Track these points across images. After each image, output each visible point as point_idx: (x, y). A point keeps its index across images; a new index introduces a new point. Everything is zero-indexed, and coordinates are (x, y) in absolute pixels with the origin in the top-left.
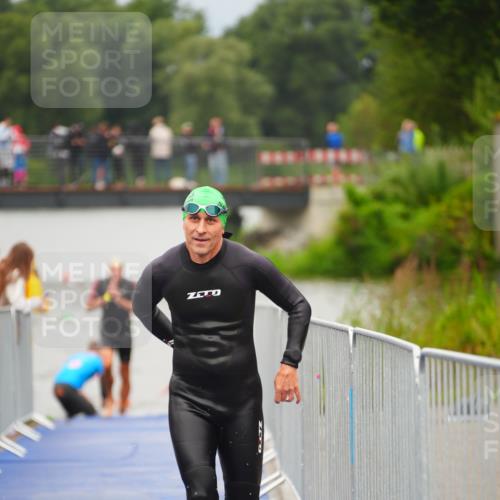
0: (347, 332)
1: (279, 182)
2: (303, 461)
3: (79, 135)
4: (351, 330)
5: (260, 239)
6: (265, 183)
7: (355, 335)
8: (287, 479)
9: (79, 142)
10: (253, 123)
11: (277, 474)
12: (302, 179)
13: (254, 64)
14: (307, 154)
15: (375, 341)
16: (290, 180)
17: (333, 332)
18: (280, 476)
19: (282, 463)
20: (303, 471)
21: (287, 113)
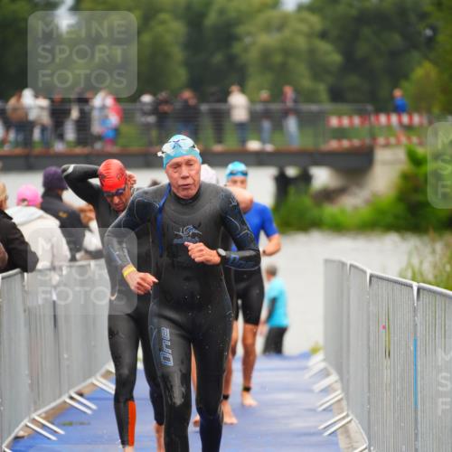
0: (411, 287)
1: (346, 143)
2: (369, 403)
3: (166, 102)
4: (415, 285)
5: (328, 195)
6: (334, 145)
7: (419, 290)
8: (354, 419)
9: (166, 108)
10: (322, 88)
11: (344, 414)
12: (368, 141)
13: (323, 35)
14: (373, 118)
15: (438, 297)
16: (356, 142)
17: (398, 286)
18: (347, 416)
19: (348, 404)
20: (369, 412)
21: (353, 80)
